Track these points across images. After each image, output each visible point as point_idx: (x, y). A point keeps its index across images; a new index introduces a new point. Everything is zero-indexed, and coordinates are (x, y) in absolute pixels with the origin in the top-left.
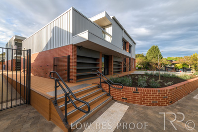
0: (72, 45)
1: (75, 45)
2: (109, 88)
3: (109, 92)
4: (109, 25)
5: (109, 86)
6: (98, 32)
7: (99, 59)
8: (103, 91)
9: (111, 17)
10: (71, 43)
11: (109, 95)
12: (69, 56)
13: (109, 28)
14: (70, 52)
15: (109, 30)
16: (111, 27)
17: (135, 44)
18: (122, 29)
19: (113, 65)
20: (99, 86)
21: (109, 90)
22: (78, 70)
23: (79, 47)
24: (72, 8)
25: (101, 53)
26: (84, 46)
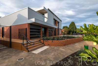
0: (28, 23)
1: (29, 24)
2: (43, 41)
3: (43, 43)
4: (46, 12)
5: (43, 40)
6: (40, 16)
7: (41, 29)
8: (41, 42)
10: (27, 23)
11: (43, 44)
12: (26, 28)
13: (46, 14)
14: (27, 27)
15: (46, 15)
16: (47, 14)
18: (53, 14)
19: (48, 32)
20: (40, 41)
21: (43, 42)
22: (31, 35)
23: (31, 24)
24: (27, 7)
25: (42, 26)
26: (33, 24)
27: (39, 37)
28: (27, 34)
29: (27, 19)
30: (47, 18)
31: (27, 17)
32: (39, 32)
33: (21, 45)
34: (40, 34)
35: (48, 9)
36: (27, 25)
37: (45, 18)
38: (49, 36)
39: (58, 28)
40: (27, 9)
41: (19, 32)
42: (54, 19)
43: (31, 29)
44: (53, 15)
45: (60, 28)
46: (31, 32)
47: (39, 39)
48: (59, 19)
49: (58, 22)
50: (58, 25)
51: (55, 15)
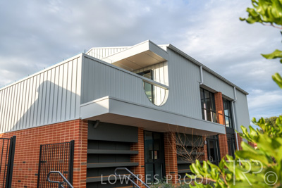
0: (80, 120)
1: (84, 121)
6: (138, 81)
7: (136, 144)
10: (77, 117)
12: (72, 143)
13: (161, 68)
16: (166, 67)
17: (245, 94)
18: (198, 65)
22: (90, 171)
23: (93, 124)
24: (81, 55)
25: (142, 129)
26: (102, 120)
28: (75, 169)
29: (79, 100)
30: (167, 88)
31: (79, 93)
32: (129, 157)
35: (171, 49)
36: (77, 126)
37: (157, 90)
39: (231, 131)
40: (80, 60)
41: (40, 162)
42: (203, 89)
43: (91, 143)
44: (195, 69)
46: (91, 157)
48: (232, 86)
49: (228, 103)
50: (231, 117)
51: (206, 70)
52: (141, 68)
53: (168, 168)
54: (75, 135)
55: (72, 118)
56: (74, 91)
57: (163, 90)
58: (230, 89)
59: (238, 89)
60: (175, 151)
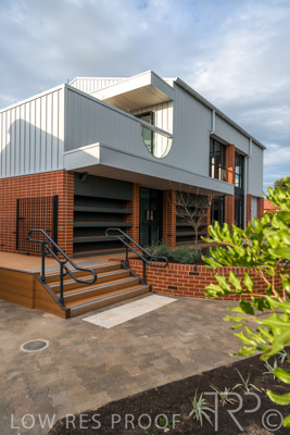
0: (64, 171)
1: (69, 172)
2: (145, 269)
3: (145, 276)
4: (165, 104)
5: (144, 263)
6: (135, 125)
8: (131, 275)
9: (170, 82)
10: (61, 168)
11: (143, 281)
12: (56, 198)
13: (165, 111)
15: (164, 118)
16: (171, 109)
17: (263, 148)
18: (210, 108)
20: (125, 265)
21: (144, 272)
22: (77, 231)
23: (79, 176)
24: (63, 86)
25: (138, 185)
26: (91, 172)
27: (118, 244)
28: (60, 228)
29: (62, 146)
30: (170, 136)
31: (62, 137)
32: (122, 216)
33: (34, 282)
34: (124, 229)
35: (179, 84)
36: (60, 179)
37: (158, 138)
38: (179, 239)
39: (240, 191)
40: (62, 93)
41: (18, 218)
42: (214, 140)
43: (77, 198)
44: (206, 113)
45: (250, 190)
46: (77, 214)
47: (122, 256)
48: (248, 137)
49: (241, 158)
50: (242, 176)
51: (220, 116)
52: (139, 109)
53: (165, 230)
54: (59, 189)
55: (55, 169)
56: (55, 134)
57: (165, 139)
58: (245, 141)
59: (255, 143)
60: (174, 212)
